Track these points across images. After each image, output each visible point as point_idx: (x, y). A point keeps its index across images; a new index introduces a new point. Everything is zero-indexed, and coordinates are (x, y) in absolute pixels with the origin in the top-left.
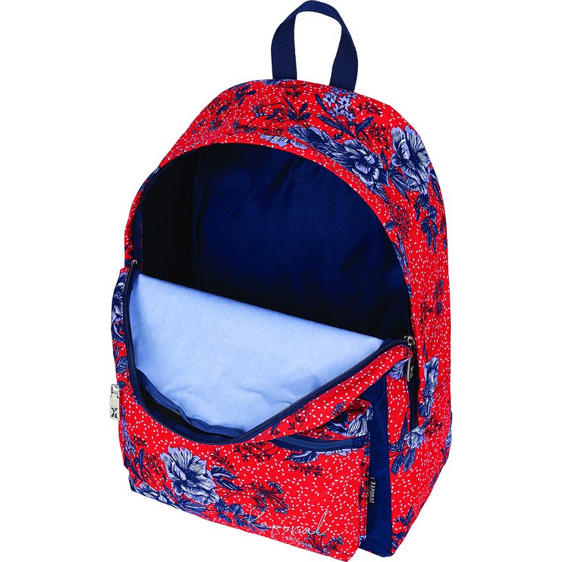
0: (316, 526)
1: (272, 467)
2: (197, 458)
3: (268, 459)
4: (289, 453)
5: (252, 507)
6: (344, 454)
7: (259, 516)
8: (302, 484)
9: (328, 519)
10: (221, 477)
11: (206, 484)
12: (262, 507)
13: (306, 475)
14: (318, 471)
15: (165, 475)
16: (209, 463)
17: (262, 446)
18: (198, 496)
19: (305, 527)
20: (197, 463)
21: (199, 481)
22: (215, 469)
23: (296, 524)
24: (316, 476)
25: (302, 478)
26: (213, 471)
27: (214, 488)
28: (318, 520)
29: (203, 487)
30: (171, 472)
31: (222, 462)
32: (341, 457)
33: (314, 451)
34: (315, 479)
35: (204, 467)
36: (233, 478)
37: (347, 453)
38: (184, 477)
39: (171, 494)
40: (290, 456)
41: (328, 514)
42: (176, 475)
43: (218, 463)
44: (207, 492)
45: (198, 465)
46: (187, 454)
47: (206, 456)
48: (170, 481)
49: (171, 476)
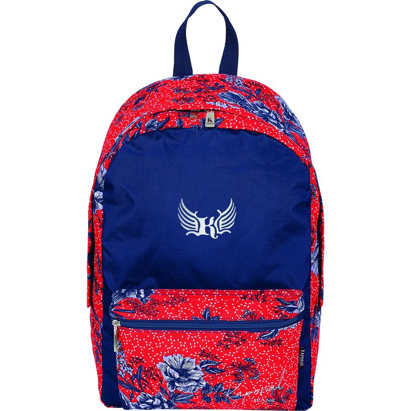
0: (278, 382)
1: (247, 347)
2: (188, 359)
3: (244, 343)
4: (259, 335)
5: (232, 382)
6: (294, 328)
7: (236, 388)
8: (269, 354)
9: (285, 376)
10: (208, 366)
11: (196, 375)
12: (239, 380)
13: (272, 346)
14: (279, 342)
15: (161, 379)
16: (198, 359)
17: (239, 335)
18: (189, 387)
19: (271, 385)
20: (188, 361)
21: (190, 375)
22: (203, 362)
23: (264, 385)
24: (279, 346)
25: (270, 349)
26: (201, 365)
27: (202, 376)
28: (279, 378)
29: (194, 378)
30: (167, 375)
31: (207, 357)
32: (293, 329)
33: (277, 329)
34: (278, 348)
35: (194, 363)
36: (217, 365)
37: (295, 326)
38: (177, 375)
39: (166, 392)
40: (260, 336)
41: (286, 372)
42: (171, 376)
43: (205, 358)
44: (197, 381)
45: (189, 363)
46: (179, 358)
47: (195, 356)
48: (166, 382)
49: (166, 378)
